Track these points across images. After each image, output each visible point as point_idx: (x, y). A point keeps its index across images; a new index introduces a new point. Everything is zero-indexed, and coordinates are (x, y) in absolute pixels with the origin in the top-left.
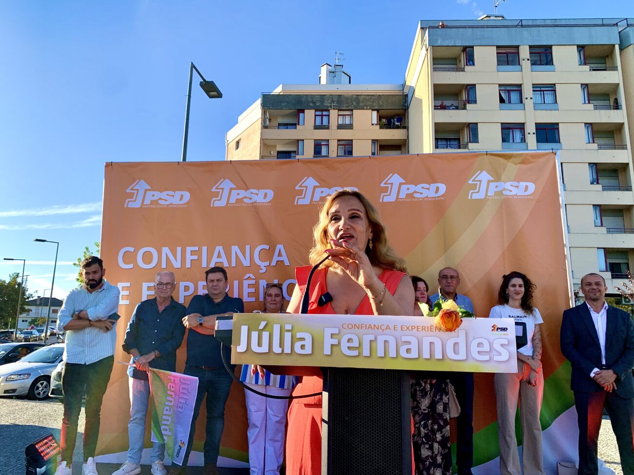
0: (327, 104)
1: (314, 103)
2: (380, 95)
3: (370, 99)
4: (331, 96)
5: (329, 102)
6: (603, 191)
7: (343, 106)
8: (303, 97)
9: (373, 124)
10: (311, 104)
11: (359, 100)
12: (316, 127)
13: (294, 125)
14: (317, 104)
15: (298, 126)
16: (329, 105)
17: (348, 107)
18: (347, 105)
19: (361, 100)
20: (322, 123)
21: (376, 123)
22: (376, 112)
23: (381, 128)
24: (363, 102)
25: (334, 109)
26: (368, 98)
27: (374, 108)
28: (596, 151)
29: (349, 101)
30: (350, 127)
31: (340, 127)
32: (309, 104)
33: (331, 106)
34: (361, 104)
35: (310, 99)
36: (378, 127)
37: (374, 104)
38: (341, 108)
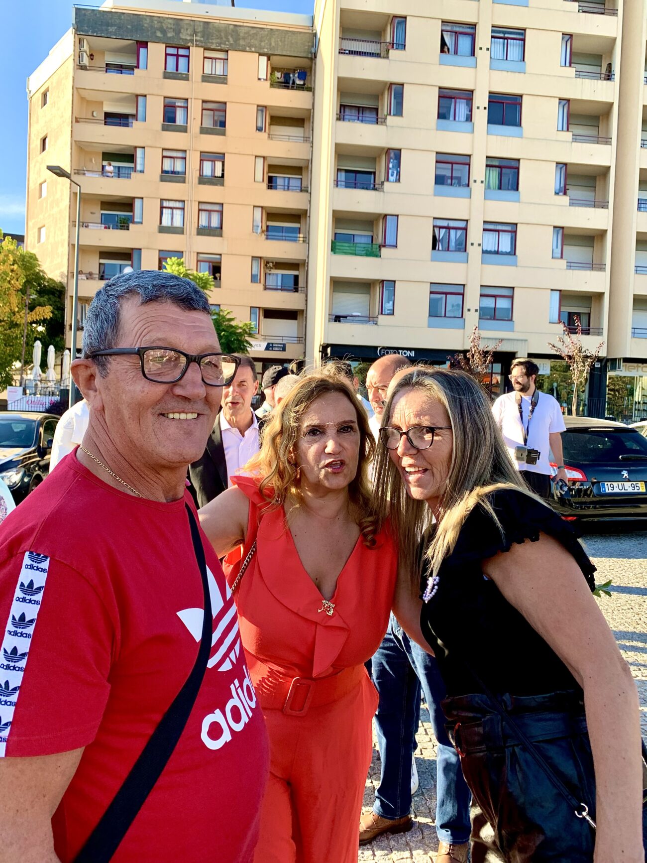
0: (185, 35)
1: (164, 32)
2: (271, 29)
3: (256, 34)
4: (192, 23)
5: (189, 32)
6: (570, 205)
7: (212, 43)
8: (146, 20)
9: (259, 79)
10: (159, 34)
11: (239, 35)
12: (167, 76)
13: (131, 69)
14: (169, 35)
15: (136, 70)
16: (189, 38)
17: (220, 44)
18: (219, 41)
19: (242, 35)
20: (177, 70)
21: (265, 78)
22: (265, 58)
23: (272, 85)
24: (244, 38)
25: (197, 46)
26: (253, 31)
27: (261, 51)
28: (568, 145)
29: (223, 34)
30: (222, 80)
31: (206, 78)
32: (155, 32)
33: (192, 41)
34: (242, 42)
35: (156, 25)
36: (268, 83)
37: (263, 44)
38: (209, 45)
